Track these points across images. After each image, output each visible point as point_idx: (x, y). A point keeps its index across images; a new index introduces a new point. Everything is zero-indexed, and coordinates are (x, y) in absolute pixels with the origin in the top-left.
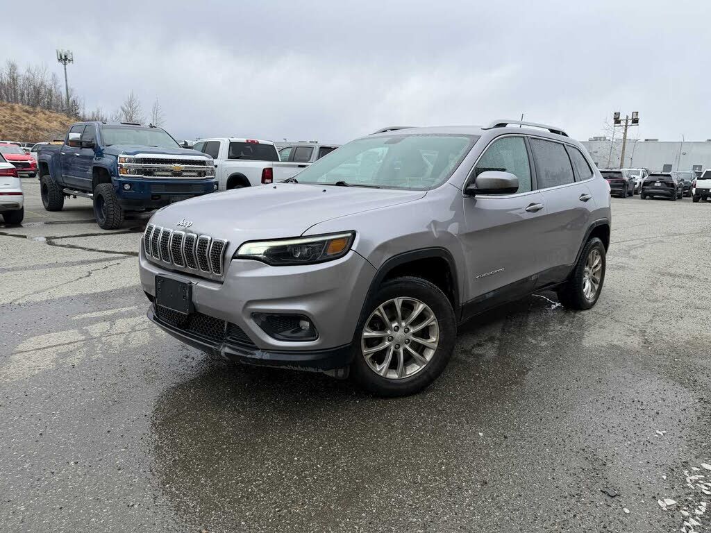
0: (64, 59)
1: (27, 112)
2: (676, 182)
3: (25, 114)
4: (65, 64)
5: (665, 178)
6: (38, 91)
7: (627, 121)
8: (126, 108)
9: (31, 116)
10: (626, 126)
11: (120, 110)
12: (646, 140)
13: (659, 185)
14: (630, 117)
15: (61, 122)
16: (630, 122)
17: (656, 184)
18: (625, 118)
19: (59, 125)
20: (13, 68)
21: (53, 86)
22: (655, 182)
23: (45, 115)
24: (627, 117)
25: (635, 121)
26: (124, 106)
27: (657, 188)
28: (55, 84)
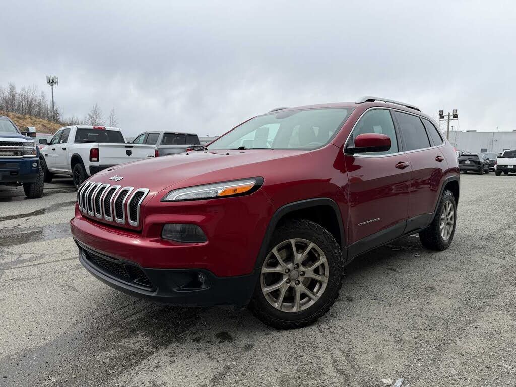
0: (52, 82)
1: (18, 118)
2: (482, 161)
3: (16, 119)
4: (52, 86)
5: (473, 157)
6: (30, 104)
7: (449, 116)
8: (92, 115)
9: (20, 121)
10: (449, 120)
11: (88, 117)
12: (467, 131)
13: (469, 163)
14: (451, 114)
15: (43, 125)
16: (451, 118)
17: (466, 162)
18: (448, 114)
19: (42, 127)
20: (12, 88)
21: (42, 101)
22: (466, 160)
23: (32, 120)
24: (449, 114)
25: (455, 116)
26: (90, 113)
27: (468, 165)
28: (43, 99)
